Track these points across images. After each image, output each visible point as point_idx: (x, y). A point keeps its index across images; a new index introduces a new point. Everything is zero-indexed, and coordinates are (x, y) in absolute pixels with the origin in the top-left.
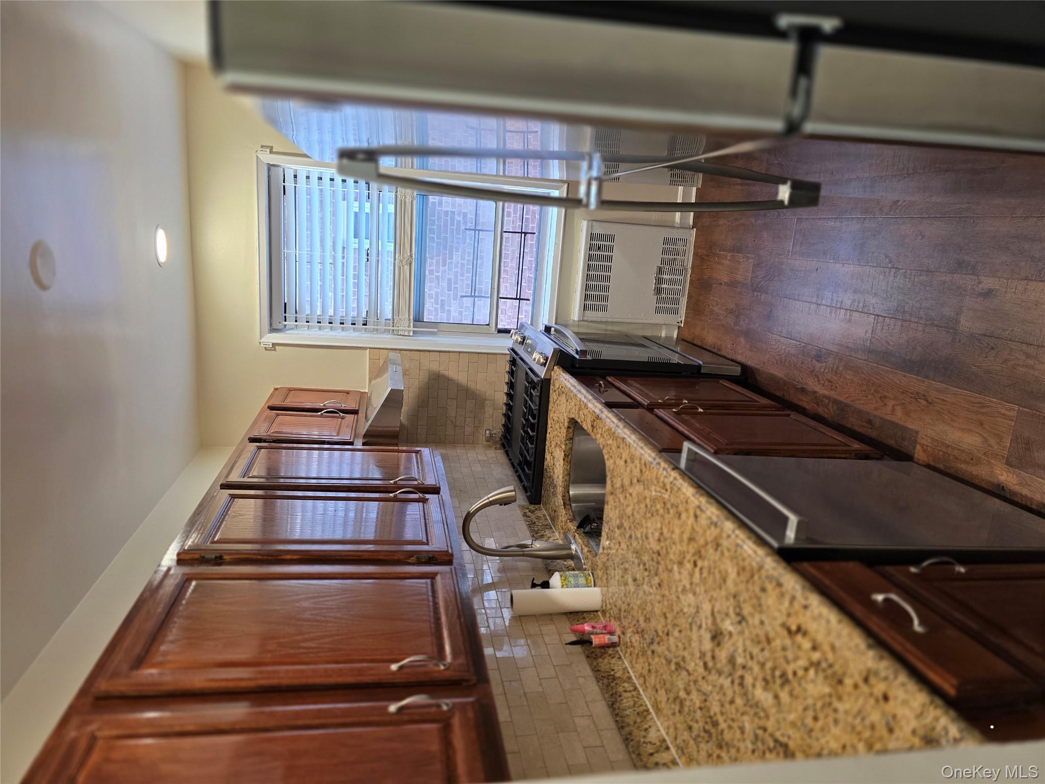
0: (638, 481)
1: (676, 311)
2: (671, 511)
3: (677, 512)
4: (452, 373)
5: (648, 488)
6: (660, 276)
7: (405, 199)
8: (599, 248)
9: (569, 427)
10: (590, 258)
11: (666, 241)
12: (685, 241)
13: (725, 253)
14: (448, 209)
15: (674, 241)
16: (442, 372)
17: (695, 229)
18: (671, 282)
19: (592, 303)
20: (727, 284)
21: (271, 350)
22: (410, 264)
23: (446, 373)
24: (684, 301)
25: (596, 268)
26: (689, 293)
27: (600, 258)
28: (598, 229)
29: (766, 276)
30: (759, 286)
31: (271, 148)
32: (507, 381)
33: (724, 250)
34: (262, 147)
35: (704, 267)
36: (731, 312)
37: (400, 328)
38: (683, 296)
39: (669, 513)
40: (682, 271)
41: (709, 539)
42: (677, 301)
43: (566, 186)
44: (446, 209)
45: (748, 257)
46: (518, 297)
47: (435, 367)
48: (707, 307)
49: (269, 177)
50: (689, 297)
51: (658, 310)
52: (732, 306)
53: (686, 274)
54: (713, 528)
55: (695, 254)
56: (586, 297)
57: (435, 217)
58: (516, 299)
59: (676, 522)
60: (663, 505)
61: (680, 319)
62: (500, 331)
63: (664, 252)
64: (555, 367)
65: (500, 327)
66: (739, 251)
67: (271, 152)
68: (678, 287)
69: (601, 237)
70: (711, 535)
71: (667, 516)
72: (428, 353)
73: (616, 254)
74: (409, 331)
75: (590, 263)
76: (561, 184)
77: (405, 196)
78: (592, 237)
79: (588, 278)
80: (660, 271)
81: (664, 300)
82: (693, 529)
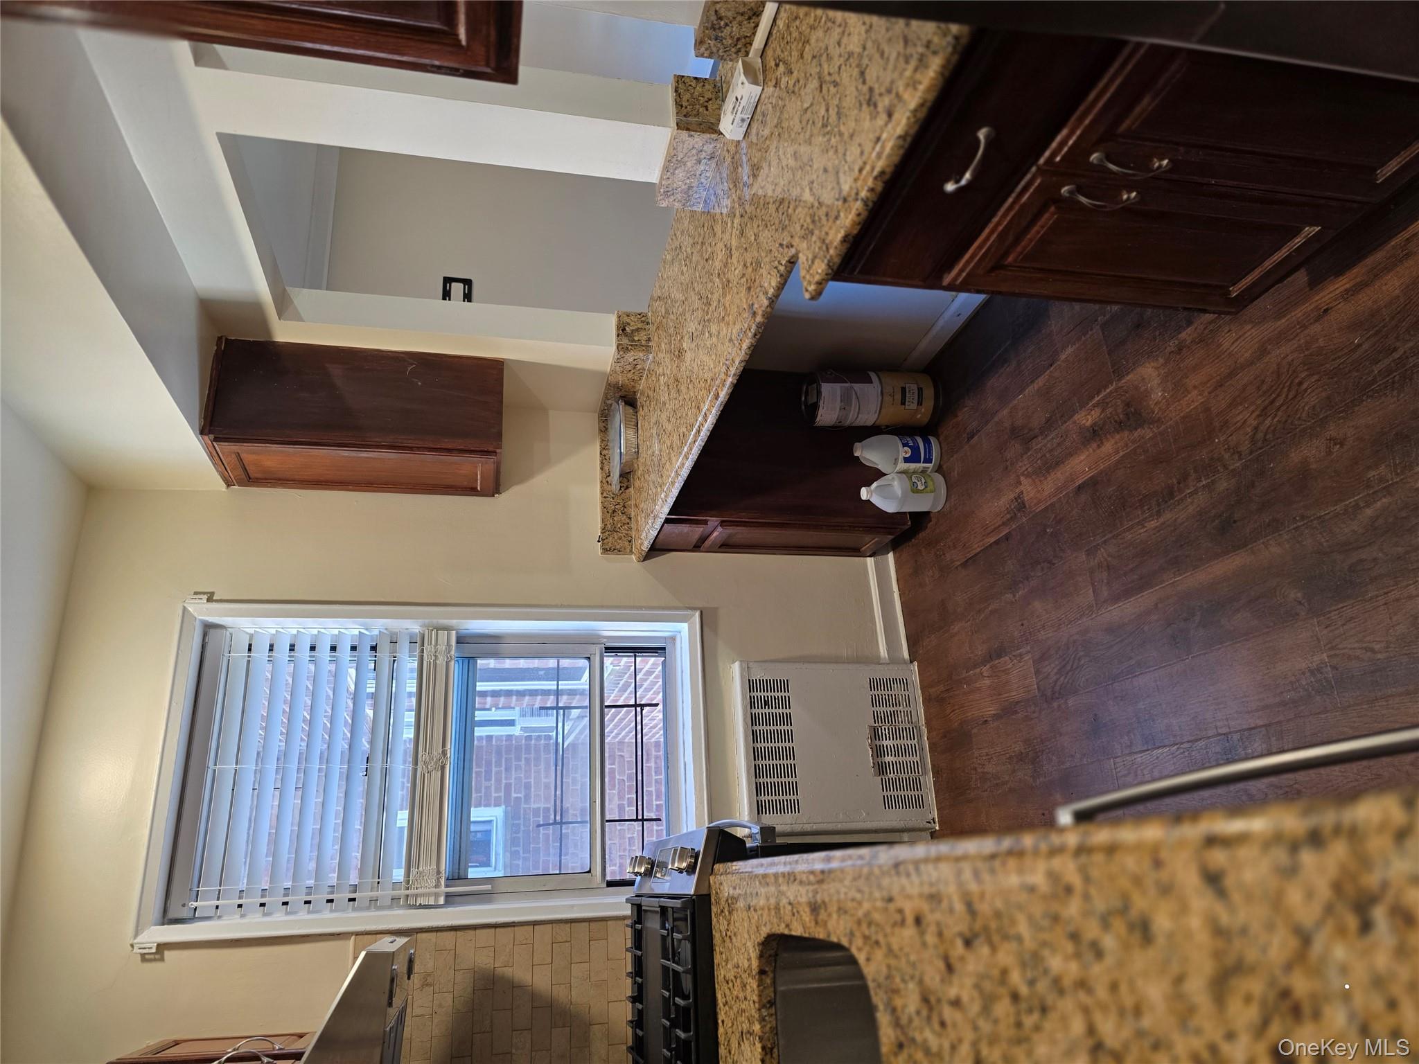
0: (968, 943)
1: (920, 802)
2: (1109, 942)
3: (1131, 927)
4: (521, 973)
5: (1006, 937)
6: (878, 743)
7: (435, 660)
8: (766, 703)
9: (762, 972)
10: (754, 720)
11: (874, 684)
12: (904, 683)
13: (978, 670)
14: (539, 806)
15: (887, 684)
16: (499, 971)
17: (916, 663)
18: (898, 751)
19: (770, 798)
20: (997, 717)
21: (155, 960)
22: (443, 768)
23: (508, 972)
24: (929, 781)
25: (768, 737)
26: (933, 766)
27: (770, 720)
28: (758, 674)
29: (1064, 666)
30: (1057, 688)
31: (212, 594)
32: (630, 971)
33: (975, 667)
34: (196, 593)
35: (948, 711)
36: (1020, 758)
37: (420, 891)
38: (925, 773)
39: (1099, 954)
40: (913, 732)
41: (1307, 914)
42: (916, 784)
43: (697, 614)
44: (536, 806)
45: (1020, 655)
46: (640, 817)
47: (484, 960)
48: (973, 772)
49: (203, 646)
50: (936, 773)
51: (888, 803)
52: (1019, 747)
53: (920, 737)
54: (1307, 857)
55: (927, 701)
56: (759, 789)
57: (519, 819)
58: (637, 820)
59: (1141, 960)
60: (1070, 947)
61: (931, 817)
62: (611, 884)
63: (875, 701)
64: (716, 866)
65: (608, 878)
66: (999, 653)
67: (210, 600)
68: (911, 759)
69: (767, 685)
70: (1310, 895)
71: (1097, 969)
72: (472, 932)
73: (795, 710)
74: (437, 895)
75: (755, 728)
76: (689, 612)
77: (436, 656)
78: (751, 685)
79: (756, 754)
80: (875, 734)
81: (894, 784)
82: (1218, 931)
